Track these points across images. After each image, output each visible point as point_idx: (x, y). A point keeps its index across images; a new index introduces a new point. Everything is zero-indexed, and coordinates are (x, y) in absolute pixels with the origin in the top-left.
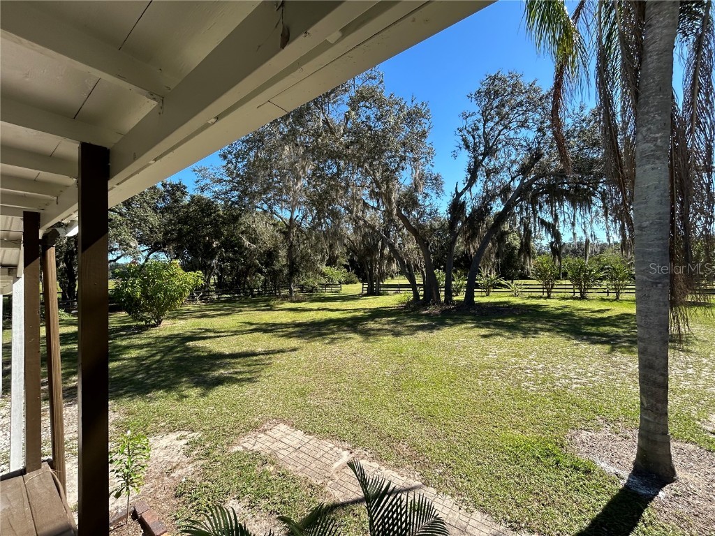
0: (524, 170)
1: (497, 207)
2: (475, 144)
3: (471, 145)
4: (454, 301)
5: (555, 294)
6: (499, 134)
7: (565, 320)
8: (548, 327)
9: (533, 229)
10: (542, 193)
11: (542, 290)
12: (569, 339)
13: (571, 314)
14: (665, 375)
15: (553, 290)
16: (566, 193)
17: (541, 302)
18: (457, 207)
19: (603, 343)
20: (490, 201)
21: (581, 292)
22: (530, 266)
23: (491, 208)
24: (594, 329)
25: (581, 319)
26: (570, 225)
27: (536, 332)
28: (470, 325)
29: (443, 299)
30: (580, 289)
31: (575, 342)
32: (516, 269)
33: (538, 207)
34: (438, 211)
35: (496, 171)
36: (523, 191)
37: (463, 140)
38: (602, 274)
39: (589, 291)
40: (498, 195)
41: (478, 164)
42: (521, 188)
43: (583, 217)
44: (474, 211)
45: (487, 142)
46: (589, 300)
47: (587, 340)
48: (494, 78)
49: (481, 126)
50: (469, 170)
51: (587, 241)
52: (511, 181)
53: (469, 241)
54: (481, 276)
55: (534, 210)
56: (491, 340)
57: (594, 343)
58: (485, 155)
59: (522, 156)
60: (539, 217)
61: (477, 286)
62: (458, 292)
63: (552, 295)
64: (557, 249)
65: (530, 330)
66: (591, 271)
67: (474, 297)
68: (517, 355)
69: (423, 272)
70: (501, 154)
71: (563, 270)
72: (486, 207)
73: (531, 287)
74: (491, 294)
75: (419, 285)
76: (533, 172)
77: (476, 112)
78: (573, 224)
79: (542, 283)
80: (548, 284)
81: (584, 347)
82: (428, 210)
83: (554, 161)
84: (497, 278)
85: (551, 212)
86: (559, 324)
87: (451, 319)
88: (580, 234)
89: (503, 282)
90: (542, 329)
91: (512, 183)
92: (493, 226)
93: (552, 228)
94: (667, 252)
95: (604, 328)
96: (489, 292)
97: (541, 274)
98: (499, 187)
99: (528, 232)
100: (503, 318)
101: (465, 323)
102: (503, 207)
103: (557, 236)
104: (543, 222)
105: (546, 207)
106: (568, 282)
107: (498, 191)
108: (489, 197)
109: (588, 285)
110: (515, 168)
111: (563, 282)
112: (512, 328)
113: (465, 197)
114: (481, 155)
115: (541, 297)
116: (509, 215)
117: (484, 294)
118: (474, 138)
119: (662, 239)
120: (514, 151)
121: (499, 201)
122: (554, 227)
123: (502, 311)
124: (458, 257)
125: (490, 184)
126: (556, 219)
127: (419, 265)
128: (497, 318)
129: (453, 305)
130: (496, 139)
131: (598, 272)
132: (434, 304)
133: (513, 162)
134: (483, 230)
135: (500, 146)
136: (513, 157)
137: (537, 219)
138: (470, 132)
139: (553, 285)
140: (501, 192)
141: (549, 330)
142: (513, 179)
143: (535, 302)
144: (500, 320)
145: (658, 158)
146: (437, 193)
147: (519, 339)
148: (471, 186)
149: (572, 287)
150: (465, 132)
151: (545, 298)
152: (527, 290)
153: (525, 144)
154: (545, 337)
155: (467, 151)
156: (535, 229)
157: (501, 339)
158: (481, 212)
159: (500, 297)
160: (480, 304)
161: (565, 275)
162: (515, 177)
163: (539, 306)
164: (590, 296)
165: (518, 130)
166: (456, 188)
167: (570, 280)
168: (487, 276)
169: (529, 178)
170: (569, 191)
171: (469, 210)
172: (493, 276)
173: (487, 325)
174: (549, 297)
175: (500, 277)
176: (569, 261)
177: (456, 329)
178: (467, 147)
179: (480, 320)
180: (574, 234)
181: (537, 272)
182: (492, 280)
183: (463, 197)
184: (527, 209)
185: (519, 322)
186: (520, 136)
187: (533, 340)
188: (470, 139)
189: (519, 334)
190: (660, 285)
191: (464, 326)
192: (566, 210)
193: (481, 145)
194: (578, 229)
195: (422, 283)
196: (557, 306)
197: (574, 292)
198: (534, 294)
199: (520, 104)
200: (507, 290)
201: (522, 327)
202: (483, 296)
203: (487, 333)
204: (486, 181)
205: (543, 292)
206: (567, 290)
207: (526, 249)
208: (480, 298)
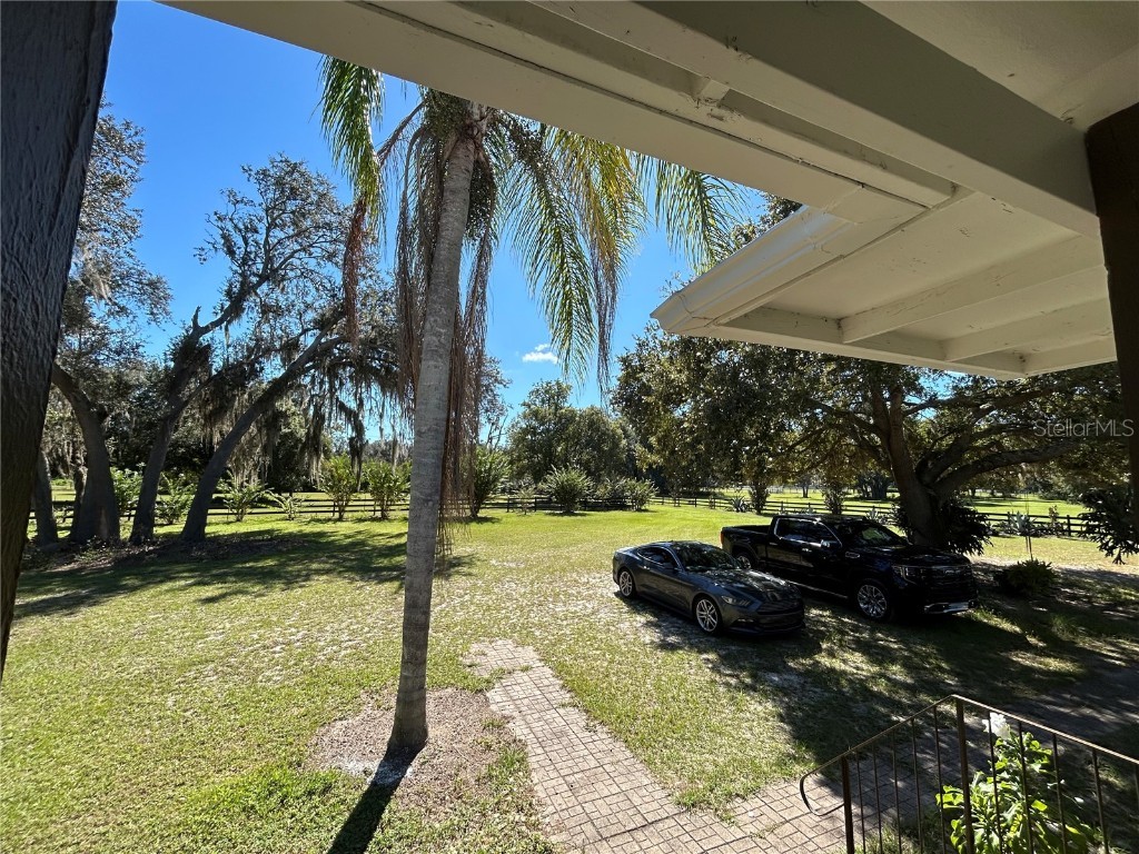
0: (323, 324)
1: (273, 369)
2: (247, 253)
3: (240, 253)
4: (158, 536)
5: (350, 515)
6: (292, 256)
7: (353, 553)
8: (328, 566)
9: (327, 415)
10: (345, 365)
11: (332, 509)
12: (352, 580)
13: (363, 543)
14: (427, 613)
15: (347, 509)
16: (376, 372)
17: (328, 527)
18: (191, 352)
19: (391, 580)
20: (261, 356)
21: (382, 510)
22: (317, 471)
23: (262, 369)
24: (385, 562)
25: (375, 548)
26: (377, 417)
27: (307, 578)
28: (183, 583)
29: (125, 534)
30: (381, 505)
31: (360, 584)
32: (298, 476)
33: (337, 383)
34: (141, 350)
35: (278, 311)
36: (317, 354)
37: (223, 236)
38: (408, 485)
39: (392, 508)
40: (276, 351)
41: (246, 289)
42: (315, 350)
43: (393, 408)
44: (227, 367)
45: (269, 260)
46: (390, 521)
47: (374, 578)
48: (295, 168)
49: (262, 228)
50: (229, 293)
51: (395, 442)
52: (301, 335)
53: (211, 419)
54: (230, 485)
55: (332, 386)
56: (221, 606)
57: (382, 581)
58: (263, 278)
59: (323, 303)
60: (337, 399)
61: (219, 503)
62: (172, 517)
63: (346, 515)
64: (357, 448)
65: (298, 576)
66: (396, 481)
67: (205, 524)
68: (267, 624)
69: (78, 477)
70: (290, 286)
71: (362, 479)
72: (251, 365)
73: (316, 503)
74: (246, 517)
75: (60, 505)
76: (335, 331)
77: (256, 202)
78: (381, 416)
79: (333, 497)
80: (342, 500)
81: (371, 588)
82: (113, 342)
83: (364, 324)
84: (261, 490)
85: (355, 395)
86: (345, 560)
87: (136, 575)
88: (388, 431)
89: (272, 497)
90: (318, 572)
91: (302, 338)
92: (261, 400)
93: (353, 417)
94: (440, 464)
95: (398, 559)
96: (243, 514)
97: (334, 484)
98: (281, 338)
99: (319, 419)
100: (256, 560)
101: (171, 579)
102: (282, 371)
103: (359, 429)
104: (342, 407)
105: (349, 385)
106: (368, 496)
107: (277, 344)
108: (260, 350)
109: (392, 501)
110: (310, 315)
111: (363, 496)
112: (266, 577)
113: (212, 339)
114: (255, 275)
115: (329, 520)
116: (291, 387)
117: (232, 518)
118: (246, 243)
119: (437, 449)
120: (314, 291)
121: (277, 361)
122: (356, 416)
123: (259, 547)
124: (188, 447)
125: (266, 327)
126: (361, 405)
127: (69, 459)
128: (245, 562)
129: (153, 544)
130: (286, 260)
131: (403, 483)
132: (95, 547)
133: (308, 306)
134: (241, 401)
135: (291, 274)
136: (309, 300)
137: (334, 401)
138: (240, 231)
139: (348, 500)
140: (282, 348)
141: (327, 572)
142: (305, 331)
143: (318, 528)
144: (251, 564)
145: (441, 356)
146: (152, 313)
147: (277, 595)
148: (229, 322)
149: (373, 503)
150: (229, 226)
151: (336, 521)
152: (310, 509)
153: (328, 286)
154: (319, 583)
155: (228, 258)
156: (330, 414)
157: (243, 599)
158: (239, 373)
159: (261, 522)
160: (217, 539)
161: (365, 486)
162: (308, 330)
163: (321, 534)
164: (392, 515)
165: (322, 262)
166: (196, 317)
167: (372, 492)
168: (242, 485)
169: (328, 337)
170: (380, 370)
171: (217, 364)
172: (253, 486)
173: (221, 578)
174: (340, 519)
175: (266, 487)
176: (370, 467)
177: (145, 597)
178: (231, 252)
179: (207, 570)
180: (381, 430)
181: (327, 480)
182: (251, 493)
183: (207, 336)
184: (322, 383)
185: (283, 565)
186: (324, 272)
187: (300, 590)
188: (238, 239)
189: (279, 585)
190: (430, 503)
191: (165, 587)
192: (373, 395)
193: (259, 260)
194: (386, 424)
195: (73, 498)
196: (348, 532)
197: (375, 511)
198: (320, 516)
199: (328, 226)
200: (276, 509)
201: (287, 572)
202: (229, 523)
203: (217, 593)
204: (259, 322)
205: (334, 512)
206: (367, 508)
207: (314, 444)
208: (219, 525)
